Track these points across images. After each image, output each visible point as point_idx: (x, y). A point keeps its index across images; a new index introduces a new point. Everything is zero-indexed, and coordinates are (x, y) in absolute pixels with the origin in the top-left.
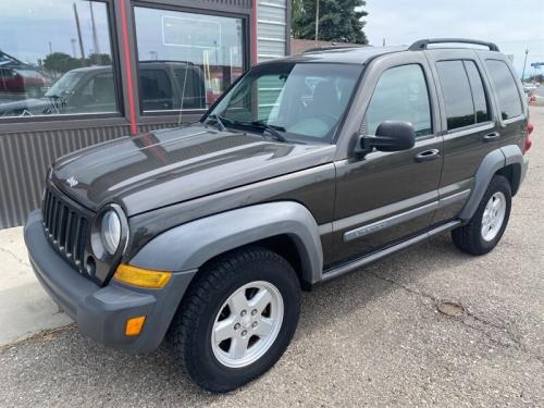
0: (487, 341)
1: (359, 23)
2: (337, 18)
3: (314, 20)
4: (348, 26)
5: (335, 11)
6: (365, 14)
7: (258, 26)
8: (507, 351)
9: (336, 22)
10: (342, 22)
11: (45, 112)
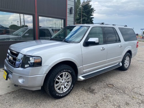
0: (118, 92)
1: (92, 20)
2: (86, 18)
3: (81, 19)
4: (89, 21)
5: (86, 17)
6: (93, 18)
7: (67, 21)
8: (122, 94)
9: (86, 20)
10: (88, 20)
11: (15, 40)
